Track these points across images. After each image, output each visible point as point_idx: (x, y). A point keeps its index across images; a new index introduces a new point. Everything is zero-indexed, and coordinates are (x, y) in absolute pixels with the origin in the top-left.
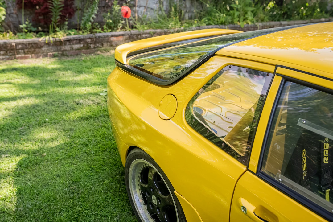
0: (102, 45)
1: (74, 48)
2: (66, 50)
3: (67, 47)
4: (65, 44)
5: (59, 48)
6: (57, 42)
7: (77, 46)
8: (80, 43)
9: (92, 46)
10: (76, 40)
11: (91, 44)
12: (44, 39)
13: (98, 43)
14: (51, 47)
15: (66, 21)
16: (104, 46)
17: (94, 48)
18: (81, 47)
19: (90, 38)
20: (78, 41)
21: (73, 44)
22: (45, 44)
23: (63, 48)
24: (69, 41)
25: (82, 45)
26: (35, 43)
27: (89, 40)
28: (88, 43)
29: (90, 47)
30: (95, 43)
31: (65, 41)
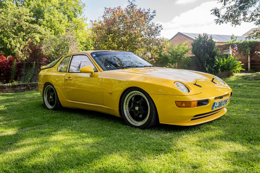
0: (36, 88)
1: (22, 89)
2: (17, 90)
3: (18, 89)
4: (17, 87)
5: (14, 89)
6: (14, 86)
7: (23, 88)
8: (25, 87)
9: (31, 88)
10: (23, 85)
11: (30, 87)
12: (7, 85)
13: (34, 87)
14: (10, 88)
15: (18, 77)
16: (37, 88)
17: (32, 89)
18: (25, 89)
19: (30, 84)
20: (24, 86)
21: (21, 87)
22: (7, 86)
23: (16, 89)
24: (20, 85)
25: (26, 88)
26: (2, 86)
27: (29, 85)
28: (28, 87)
29: (30, 88)
30: (32, 87)
31: (17, 85)
